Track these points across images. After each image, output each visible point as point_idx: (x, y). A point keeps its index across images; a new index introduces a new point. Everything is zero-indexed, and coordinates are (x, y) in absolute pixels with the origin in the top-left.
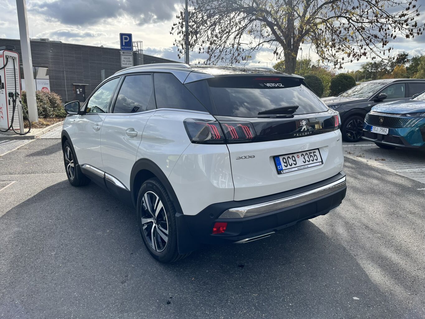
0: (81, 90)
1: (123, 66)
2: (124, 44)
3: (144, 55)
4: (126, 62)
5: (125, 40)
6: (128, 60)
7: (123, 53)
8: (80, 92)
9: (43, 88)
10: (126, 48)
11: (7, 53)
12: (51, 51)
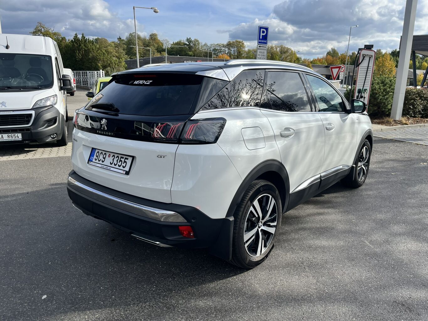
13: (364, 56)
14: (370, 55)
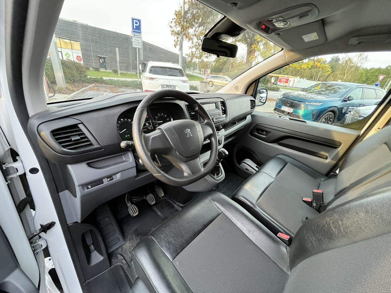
0: (103, 60)
1: (134, 46)
2: (135, 28)
4: (136, 43)
5: (136, 24)
6: (137, 41)
7: (134, 35)
8: (102, 61)
9: (77, 56)
10: (136, 31)
12: (81, 30)
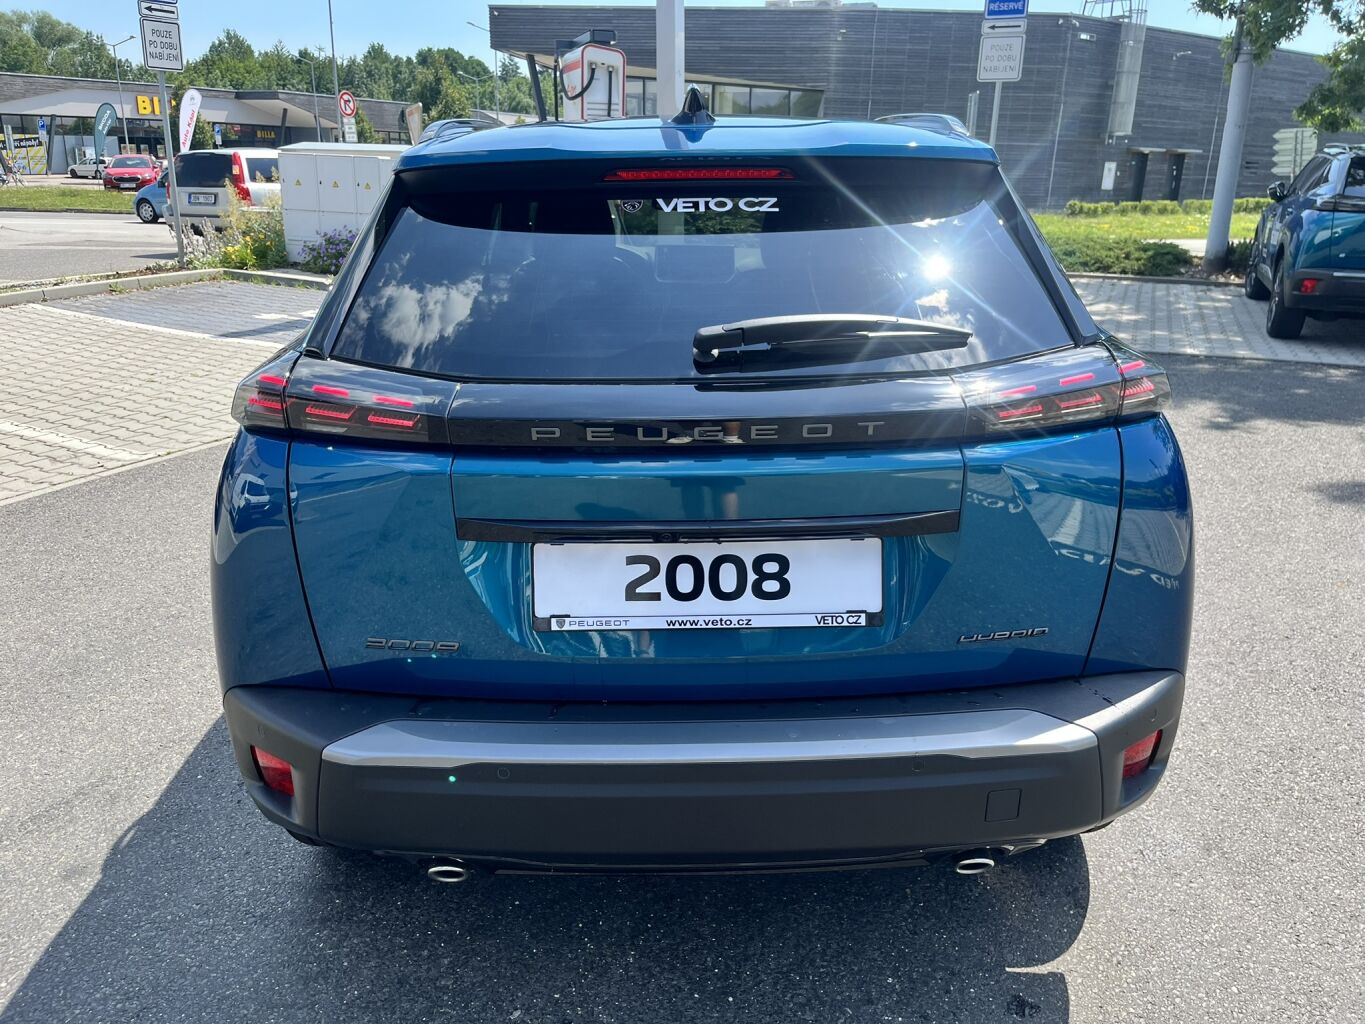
1: (983, 76)
3: (1150, 29)
4: (996, 63)
6: (1004, 53)
7: (993, 27)
10: (1005, 6)
11: (596, 54)
12: (840, 39)
13: (594, 67)
14: (608, 67)
